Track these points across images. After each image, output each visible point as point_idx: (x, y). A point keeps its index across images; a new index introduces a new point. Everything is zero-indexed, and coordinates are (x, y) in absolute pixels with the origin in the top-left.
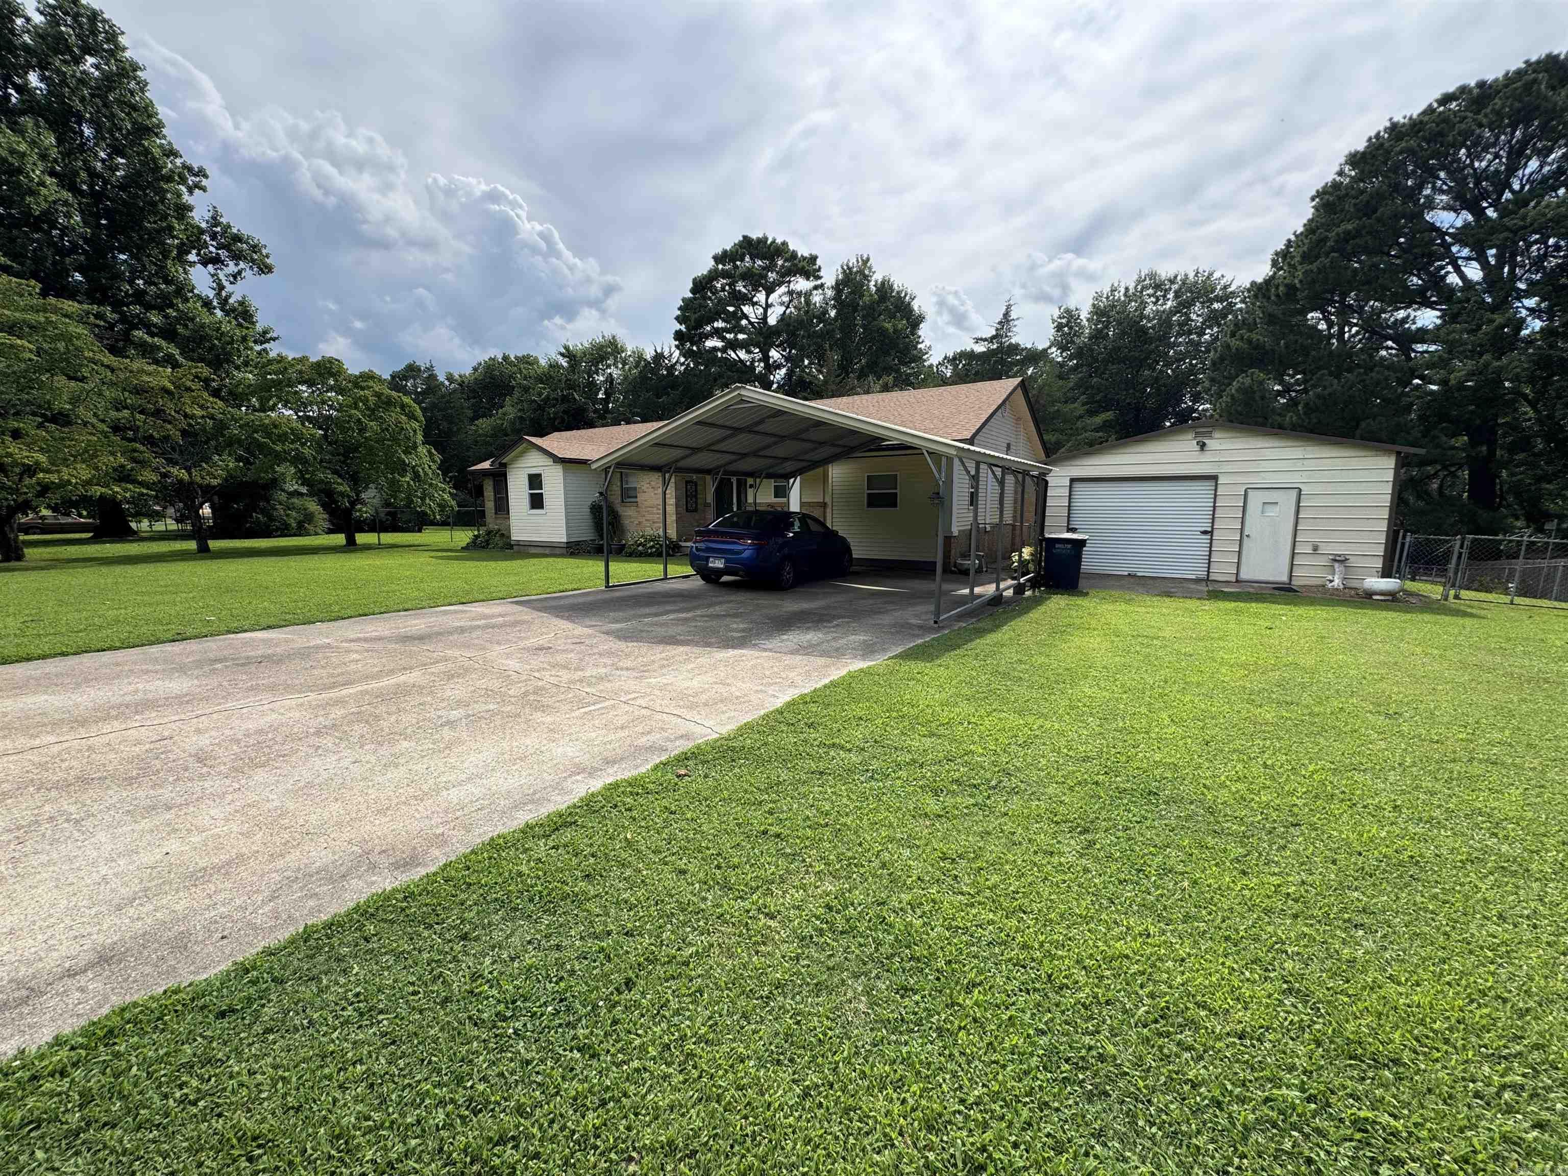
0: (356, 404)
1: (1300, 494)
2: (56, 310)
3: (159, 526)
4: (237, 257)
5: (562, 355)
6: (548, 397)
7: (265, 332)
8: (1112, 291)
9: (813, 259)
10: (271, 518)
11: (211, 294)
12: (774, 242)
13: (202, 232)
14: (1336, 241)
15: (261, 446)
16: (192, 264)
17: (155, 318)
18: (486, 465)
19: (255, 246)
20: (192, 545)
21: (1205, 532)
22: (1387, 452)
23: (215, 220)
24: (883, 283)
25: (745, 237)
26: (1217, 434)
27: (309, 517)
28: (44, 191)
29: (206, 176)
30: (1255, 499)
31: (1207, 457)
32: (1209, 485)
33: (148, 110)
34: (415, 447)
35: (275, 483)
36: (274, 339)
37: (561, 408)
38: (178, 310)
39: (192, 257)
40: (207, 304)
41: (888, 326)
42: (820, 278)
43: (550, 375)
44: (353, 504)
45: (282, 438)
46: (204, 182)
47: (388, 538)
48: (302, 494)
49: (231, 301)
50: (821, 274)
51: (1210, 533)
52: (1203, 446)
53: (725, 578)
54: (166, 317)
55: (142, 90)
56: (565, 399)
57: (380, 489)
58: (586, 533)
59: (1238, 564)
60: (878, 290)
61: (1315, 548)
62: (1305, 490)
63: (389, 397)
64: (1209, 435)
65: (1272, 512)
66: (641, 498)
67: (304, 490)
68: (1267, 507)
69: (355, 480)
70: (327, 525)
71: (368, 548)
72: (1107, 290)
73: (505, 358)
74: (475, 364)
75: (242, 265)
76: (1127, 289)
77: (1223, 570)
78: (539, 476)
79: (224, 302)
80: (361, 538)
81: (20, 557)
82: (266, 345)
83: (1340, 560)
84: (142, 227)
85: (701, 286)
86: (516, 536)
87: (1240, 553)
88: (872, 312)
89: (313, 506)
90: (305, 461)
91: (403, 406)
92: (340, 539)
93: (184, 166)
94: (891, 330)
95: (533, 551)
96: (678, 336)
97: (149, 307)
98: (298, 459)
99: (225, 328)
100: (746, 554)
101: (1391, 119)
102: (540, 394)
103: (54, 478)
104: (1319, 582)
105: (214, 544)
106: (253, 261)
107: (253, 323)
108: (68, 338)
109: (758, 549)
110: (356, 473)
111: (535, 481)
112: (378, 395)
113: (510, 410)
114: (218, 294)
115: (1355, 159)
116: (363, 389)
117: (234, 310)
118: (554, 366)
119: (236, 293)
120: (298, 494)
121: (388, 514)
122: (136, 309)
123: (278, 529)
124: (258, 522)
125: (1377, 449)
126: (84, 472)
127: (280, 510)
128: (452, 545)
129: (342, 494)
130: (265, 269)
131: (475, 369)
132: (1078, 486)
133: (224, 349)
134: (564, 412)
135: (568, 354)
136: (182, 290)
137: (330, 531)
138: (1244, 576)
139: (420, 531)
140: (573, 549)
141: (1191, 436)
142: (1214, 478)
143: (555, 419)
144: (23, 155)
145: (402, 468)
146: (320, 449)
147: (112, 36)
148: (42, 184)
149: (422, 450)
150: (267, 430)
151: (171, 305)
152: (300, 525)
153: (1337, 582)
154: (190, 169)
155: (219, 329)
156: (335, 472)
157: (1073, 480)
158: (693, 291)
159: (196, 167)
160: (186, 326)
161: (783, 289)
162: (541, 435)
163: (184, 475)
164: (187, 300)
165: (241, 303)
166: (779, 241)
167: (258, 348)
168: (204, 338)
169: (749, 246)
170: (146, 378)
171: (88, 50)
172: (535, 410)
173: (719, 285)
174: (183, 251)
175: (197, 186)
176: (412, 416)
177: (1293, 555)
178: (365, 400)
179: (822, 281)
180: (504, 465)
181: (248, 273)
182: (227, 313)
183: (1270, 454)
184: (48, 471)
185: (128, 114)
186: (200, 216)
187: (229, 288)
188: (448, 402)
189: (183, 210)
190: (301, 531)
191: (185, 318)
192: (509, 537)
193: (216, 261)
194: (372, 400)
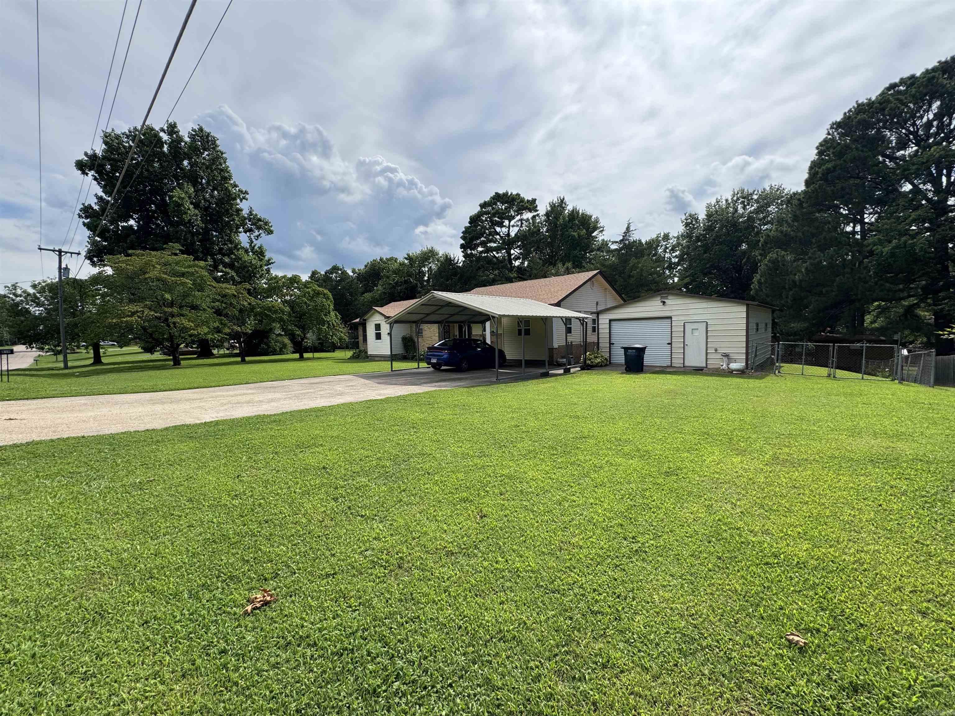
0: (305, 295)
1: (707, 325)
2: (197, 266)
3: (222, 352)
4: (259, 228)
5: (406, 258)
6: (397, 281)
7: (269, 260)
8: (717, 202)
9: (534, 201)
10: (269, 347)
11: (248, 246)
12: (511, 194)
13: (245, 219)
14: (823, 174)
15: (267, 316)
16: (240, 232)
17: (227, 260)
18: (358, 320)
19: (267, 222)
20: (239, 359)
21: (669, 344)
22: (743, 304)
23: (251, 213)
24: (573, 211)
25: (496, 193)
26: (670, 297)
27: (284, 346)
28: (189, 212)
29: (248, 194)
30: (689, 327)
31: (666, 308)
32: (667, 322)
33: (226, 170)
34: (329, 313)
35: (271, 330)
36: (272, 263)
37: (404, 287)
38: (235, 255)
39: (241, 229)
40: (246, 251)
41: (575, 234)
42: (537, 211)
43: (401, 270)
44: (302, 340)
45: (276, 312)
46: (247, 196)
47: (317, 355)
48: (282, 335)
49: (256, 247)
50: (538, 208)
51: (670, 344)
52: (664, 303)
53: (443, 368)
54: (231, 258)
55: (225, 162)
56: (406, 282)
57: (313, 332)
58: (399, 350)
59: (684, 358)
60: (569, 215)
61: (716, 350)
62: (709, 322)
63: (318, 291)
64: (666, 298)
65: (696, 333)
66: (424, 333)
67: (283, 333)
68: (694, 331)
69: (304, 328)
70: (292, 349)
71: (308, 359)
72: (713, 201)
73: (381, 259)
74: (366, 263)
75: (261, 231)
76: (727, 200)
77: (678, 362)
78: (379, 325)
79: (253, 248)
80: (306, 355)
81: (179, 364)
82: (269, 266)
83: (726, 355)
84: (222, 220)
85: (474, 220)
86: (369, 353)
87: (684, 353)
88: (565, 226)
89: (286, 340)
90: (284, 321)
91: (324, 295)
92: (297, 356)
93: (239, 190)
94: (577, 236)
95: (376, 359)
96: (462, 246)
97: (224, 255)
98: (281, 320)
99: (254, 262)
100: (445, 356)
101: (857, 101)
102: (394, 280)
103: (196, 332)
104: (717, 366)
105: (247, 359)
106: (265, 229)
107: (264, 256)
108: (202, 277)
109: (450, 354)
110: (304, 325)
111: (378, 327)
112: (314, 290)
113: (379, 289)
114: (250, 245)
115: (837, 126)
116: (308, 288)
117: (257, 251)
118: (402, 264)
119: (257, 243)
120: (280, 335)
121: (319, 343)
122: (219, 257)
123: (271, 352)
124: (263, 348)
125: (738, 303)
126: (206, 330)
127: (273, 343)
128: (345, 357)
129: (298, 335)
130: (270, 232)
131: (366, 266)
132: (613, 323)
133: (253, 271)
134: (406, 289)
135: (409, 258)
136: (237, 246)
137: (294, 352)
138: (687, 364)
139: (334, 352)
140: (393, 358)
141: (659, 298)
142: (670, 318)
143: (400, 292)
144: (183, 198)
145: (323, 322)
146: (290, 315)
147: (214, 142)
148: (189, 209)
149: (333, 314)
150: (269, 309)
151: (233, 253)
152: (281, 349)
153: (725, 366)
154: (242, 192)
155: (251, 262)
156: (295, 326)
157: (610, 321)
158: (470, 223)
159: (244, 190)
160: (238, 262)
161: (518, 218)
162: (382, 306)
163: (239, 329)
164: (238, 250)
165: (259, 248)
166: (514, 193)
167: (266, 267)
168: (246, 267)
169: (498, 197)
170: (227, 291)
171: (205, 150)
172: (391, 288)
173: (484, 219)
174: (238, 227)
175: (244, 198)
176: (327, 298)
177: (707, 354)
178: (309, 293)
179: (538, 212)
180: (365, 320)
181: (263, 235)
182: (254, 253)
183: (692, 306)
184: (194, 330)
185: (220, 173)
186: (245, 213)
187: (255, 242)
188: (351, 285)
189: (239, 211)
190: (281, 353)
191: (238, 259)
192: (367, 352)
193: (250, 230)
194: (312, 293)
